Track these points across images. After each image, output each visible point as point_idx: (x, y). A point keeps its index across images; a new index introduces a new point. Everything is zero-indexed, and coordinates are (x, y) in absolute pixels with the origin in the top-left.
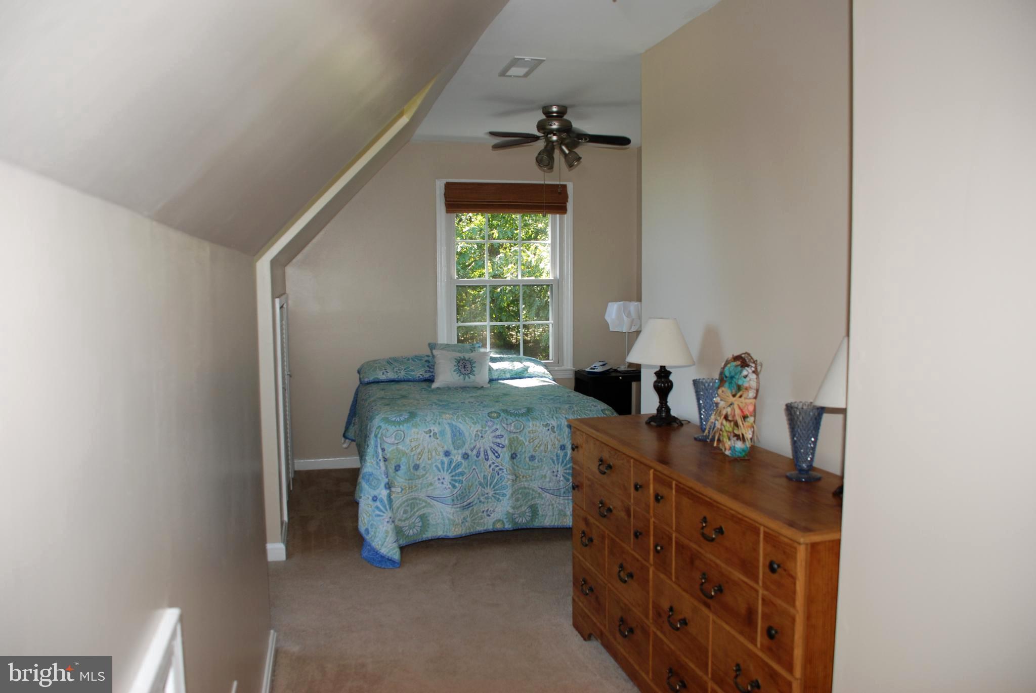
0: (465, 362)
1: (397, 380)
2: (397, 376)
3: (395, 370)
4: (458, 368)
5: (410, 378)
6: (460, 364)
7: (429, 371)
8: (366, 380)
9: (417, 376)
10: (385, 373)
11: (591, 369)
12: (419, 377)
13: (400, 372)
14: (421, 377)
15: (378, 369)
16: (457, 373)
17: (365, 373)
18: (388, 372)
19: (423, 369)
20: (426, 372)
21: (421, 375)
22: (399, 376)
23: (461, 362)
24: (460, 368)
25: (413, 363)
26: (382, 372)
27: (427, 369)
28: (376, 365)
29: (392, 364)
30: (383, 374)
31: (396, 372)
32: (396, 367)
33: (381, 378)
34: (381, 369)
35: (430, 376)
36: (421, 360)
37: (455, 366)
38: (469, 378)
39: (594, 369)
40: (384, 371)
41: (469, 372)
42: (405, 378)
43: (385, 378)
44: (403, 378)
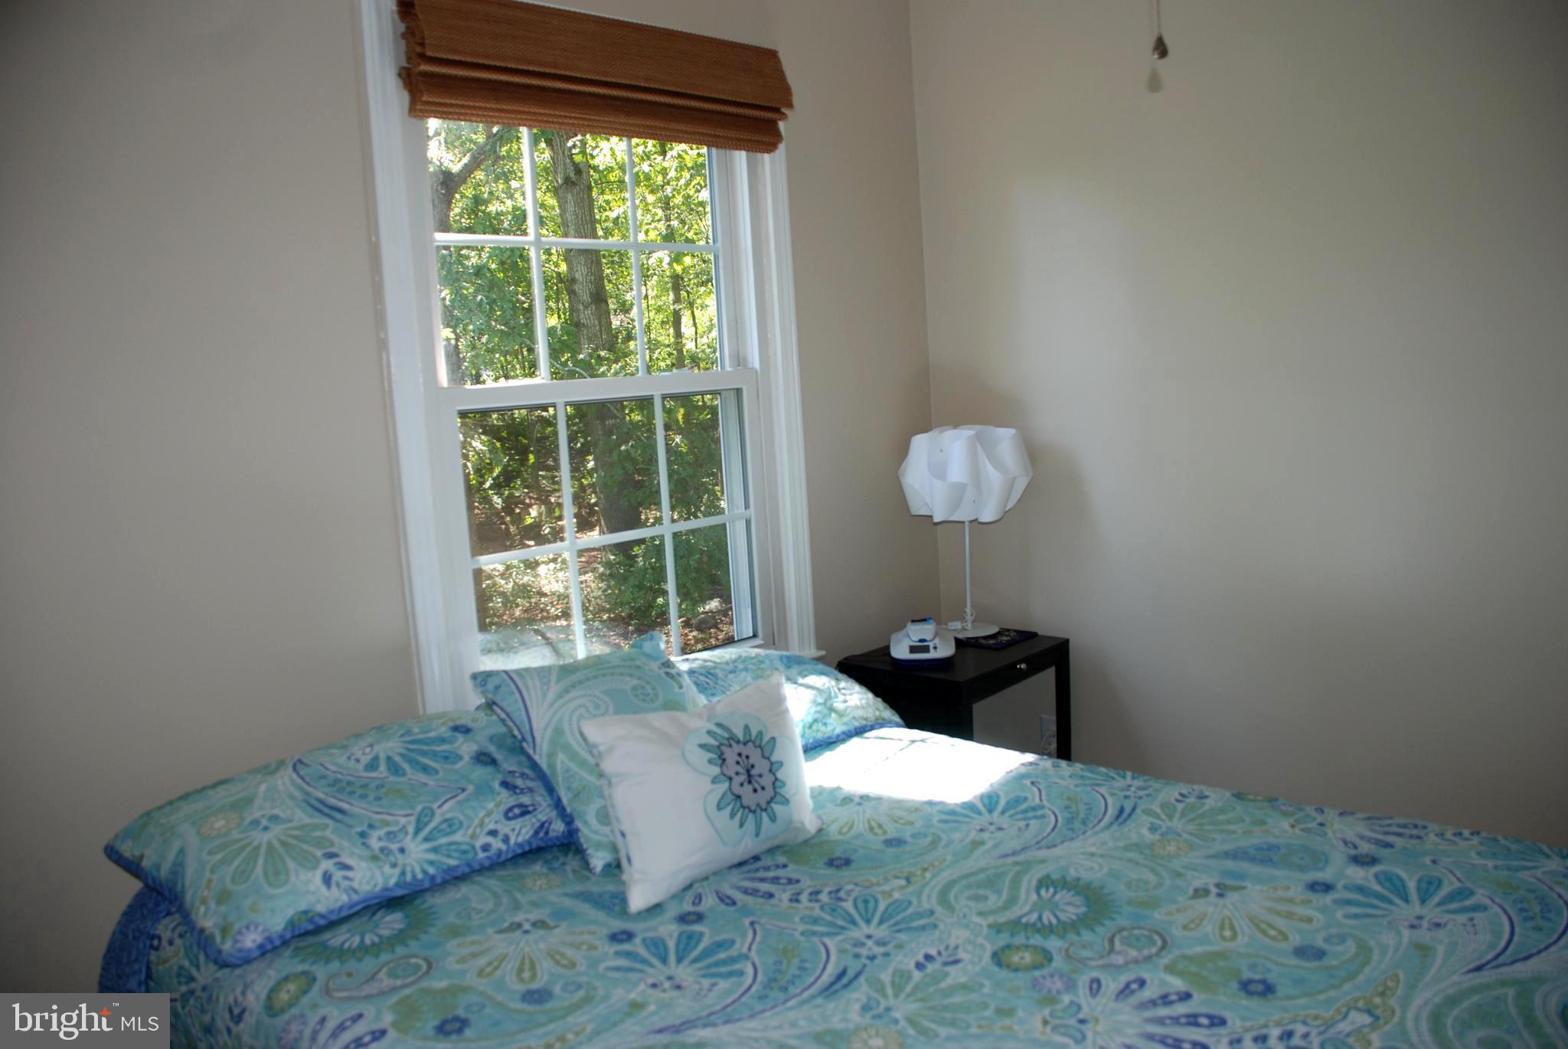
0: (745, 751)
1: (399, 892)
2: (397, 871)
3: (375, 844)
4: (730, 788)
5: (453, 862)
6: (732, 768)
7: (525, 812)
8: (251, 940)
9: (478, 844)
10: (338, 875)
12: (486, 848)
13: (402, 850)
14: (497, 844)
15: (291, 865)
16: (732, 816)
17: (224, 897)
18: (348, 868)
19: (491, 805)
20: (508, 815)
21: (493, 833)
22: (403, 873)
23: (731, 755)
24: (737, 789)
25: (431, 781)
26: (319, 873)
27: (506, 799)
28: (266, 837)
29: (341, 811)
30: (327, 879)
31: (382, 850)
32: (371, 826)
33: (321, 908)
34: (308, 862)
35: (536, 833)
36: (449, 758)
37: (714, 781)
38: (773, 819)
40: (327, 865)
41: (769, 792)
42: (432, 871)
43: (345, 898)
44: (425, 872)
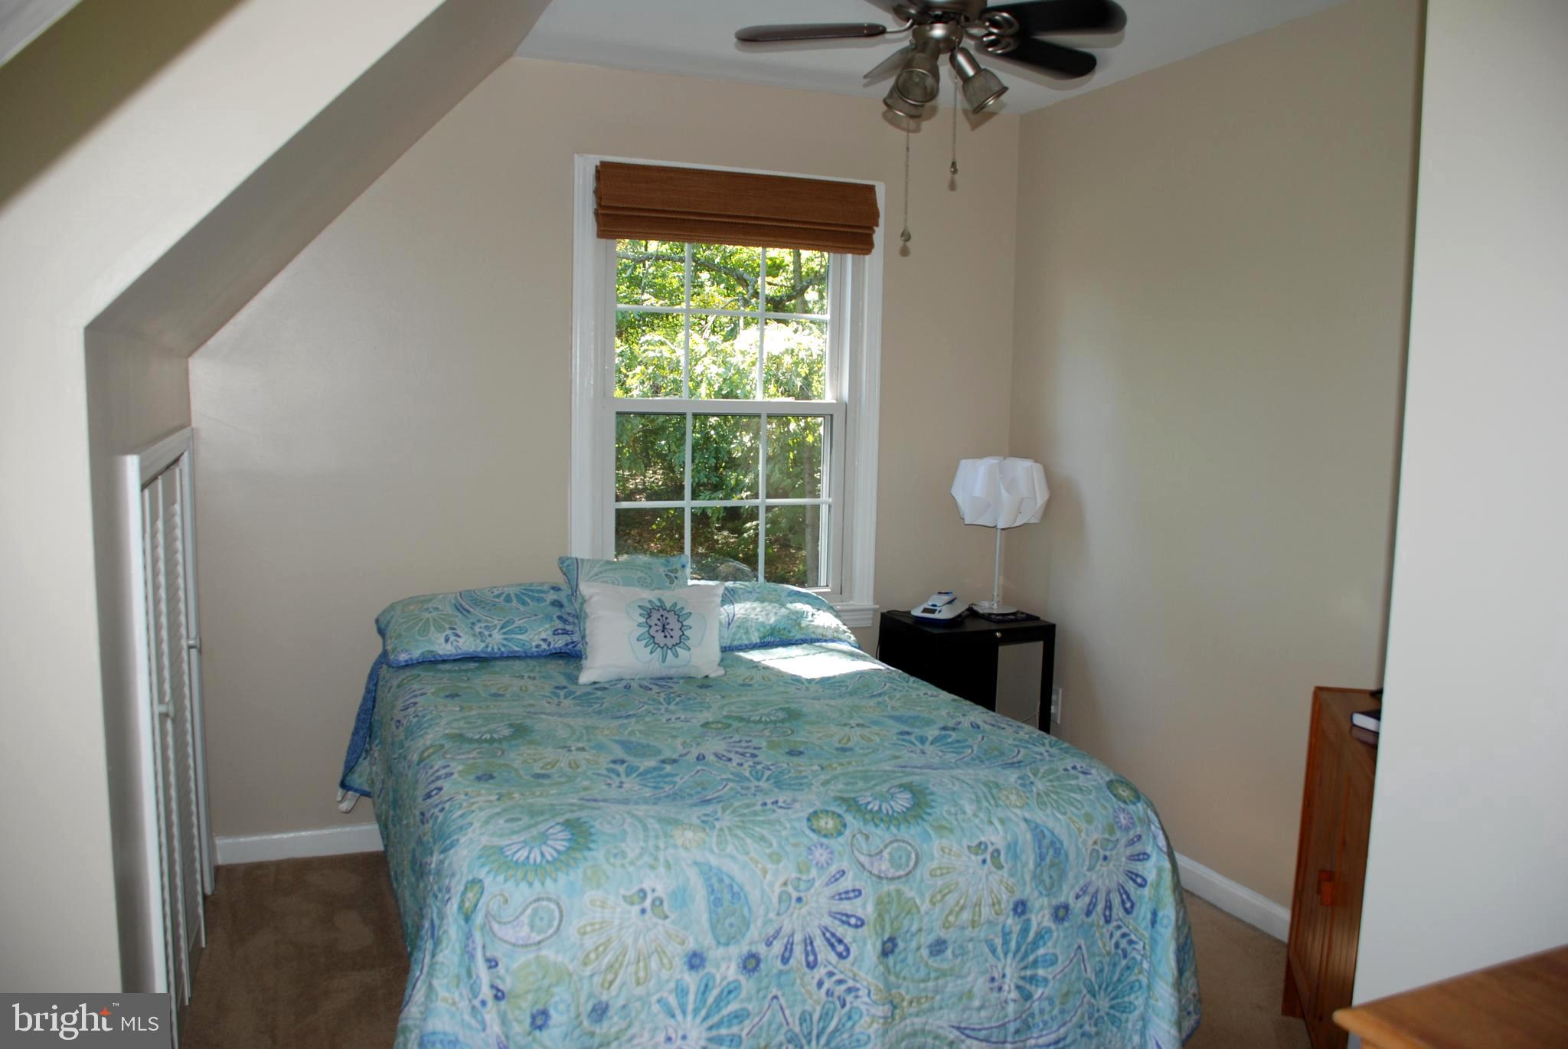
0: (666, 614)
1: (483, 655)
2: (483, 645)
3: (477, 629)
4: (648, 631)
5: (517, 649)
6: (653, 621)
7: (565, 632)
8: (403, 657)
9: (534, 644)
10: (452, 638)
11: (925, 610)
12: (538, 646)
13: (490, 636)
14: (544, 646)
15: (432, 629)
16: (646, 646)
17: (400, 636)
18: (459, 636)
19: (547, 626)
20: (555, 633)
21: (544, 640)
22: (487, 646)
23: (656, 615)
24: (652, 632)
25: (522, 608)
26: (444, 635)
27: (559, 624)
28: (427, 615)
29: (468, 612)
30: (447, 640)
31: (480, 633)
32: (479, 621)
33: (441, 652)
34: (440, 629)
35: (567, 645)
36: (539, 600)
37: (639, 625)
38: (676, 656)
39: (933, 611)
40: (449, 632)
41: (676, 640)
42: (503, 649)
43: (454, 651)
44: (499, 649)
